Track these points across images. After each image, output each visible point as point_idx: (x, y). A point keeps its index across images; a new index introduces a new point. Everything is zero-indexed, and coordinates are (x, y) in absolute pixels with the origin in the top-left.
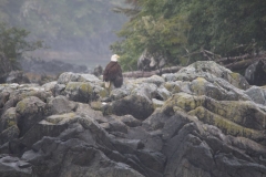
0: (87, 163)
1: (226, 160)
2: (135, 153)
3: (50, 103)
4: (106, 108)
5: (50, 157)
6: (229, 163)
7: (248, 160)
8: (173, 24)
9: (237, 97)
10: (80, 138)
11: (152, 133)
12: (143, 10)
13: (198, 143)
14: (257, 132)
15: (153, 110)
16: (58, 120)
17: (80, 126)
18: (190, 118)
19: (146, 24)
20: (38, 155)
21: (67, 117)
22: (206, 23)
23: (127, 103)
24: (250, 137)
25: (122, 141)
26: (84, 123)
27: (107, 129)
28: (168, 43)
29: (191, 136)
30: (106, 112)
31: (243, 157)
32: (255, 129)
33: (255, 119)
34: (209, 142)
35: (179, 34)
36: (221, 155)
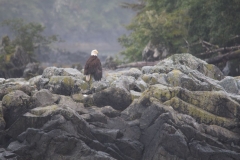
0: (69, 152)
1: (199, 147)
2: (114, 142)
3: (34, 96)
4: (87, 100)
5: (34, 147)
6: (203, 150)
7: (221, 147)
8: (175, 18)
9: (211, 88)
10: (63, 129)
11: (130, 123)
12: (148, 4)
13: (173, 132)
14: (228, 120)
15: (131, 101)
16: (41, 113)
17: (62, 118)
18: (166, 108)
19: (150, 18)
20: (23, 145)
21: (50, 109)
22: (205, 16)
23: (107, 94)
24: (222, 125)
25: (101, 131)
26: (65, 114)
27: (87, 120)
28: (170, 35)
29: (167, 125)
30: (87, 104)
31: (215, 144)
32: (227, 117)
33: (227, 108)
34: (184, 130)
35: (180, 27)
36: (195, 142)
